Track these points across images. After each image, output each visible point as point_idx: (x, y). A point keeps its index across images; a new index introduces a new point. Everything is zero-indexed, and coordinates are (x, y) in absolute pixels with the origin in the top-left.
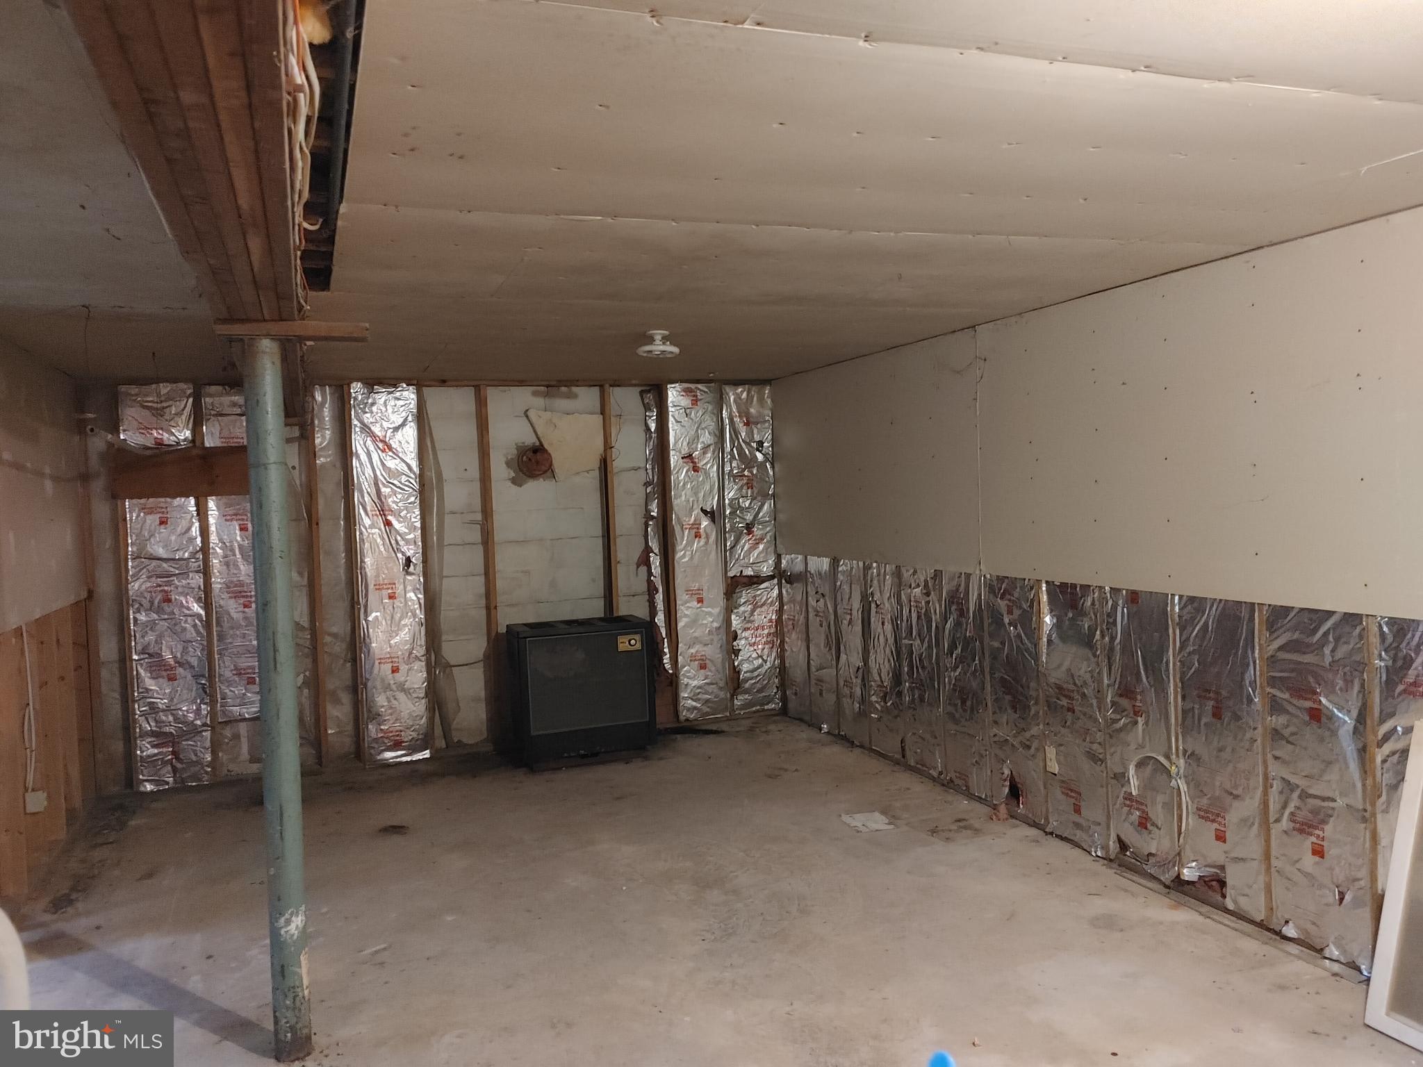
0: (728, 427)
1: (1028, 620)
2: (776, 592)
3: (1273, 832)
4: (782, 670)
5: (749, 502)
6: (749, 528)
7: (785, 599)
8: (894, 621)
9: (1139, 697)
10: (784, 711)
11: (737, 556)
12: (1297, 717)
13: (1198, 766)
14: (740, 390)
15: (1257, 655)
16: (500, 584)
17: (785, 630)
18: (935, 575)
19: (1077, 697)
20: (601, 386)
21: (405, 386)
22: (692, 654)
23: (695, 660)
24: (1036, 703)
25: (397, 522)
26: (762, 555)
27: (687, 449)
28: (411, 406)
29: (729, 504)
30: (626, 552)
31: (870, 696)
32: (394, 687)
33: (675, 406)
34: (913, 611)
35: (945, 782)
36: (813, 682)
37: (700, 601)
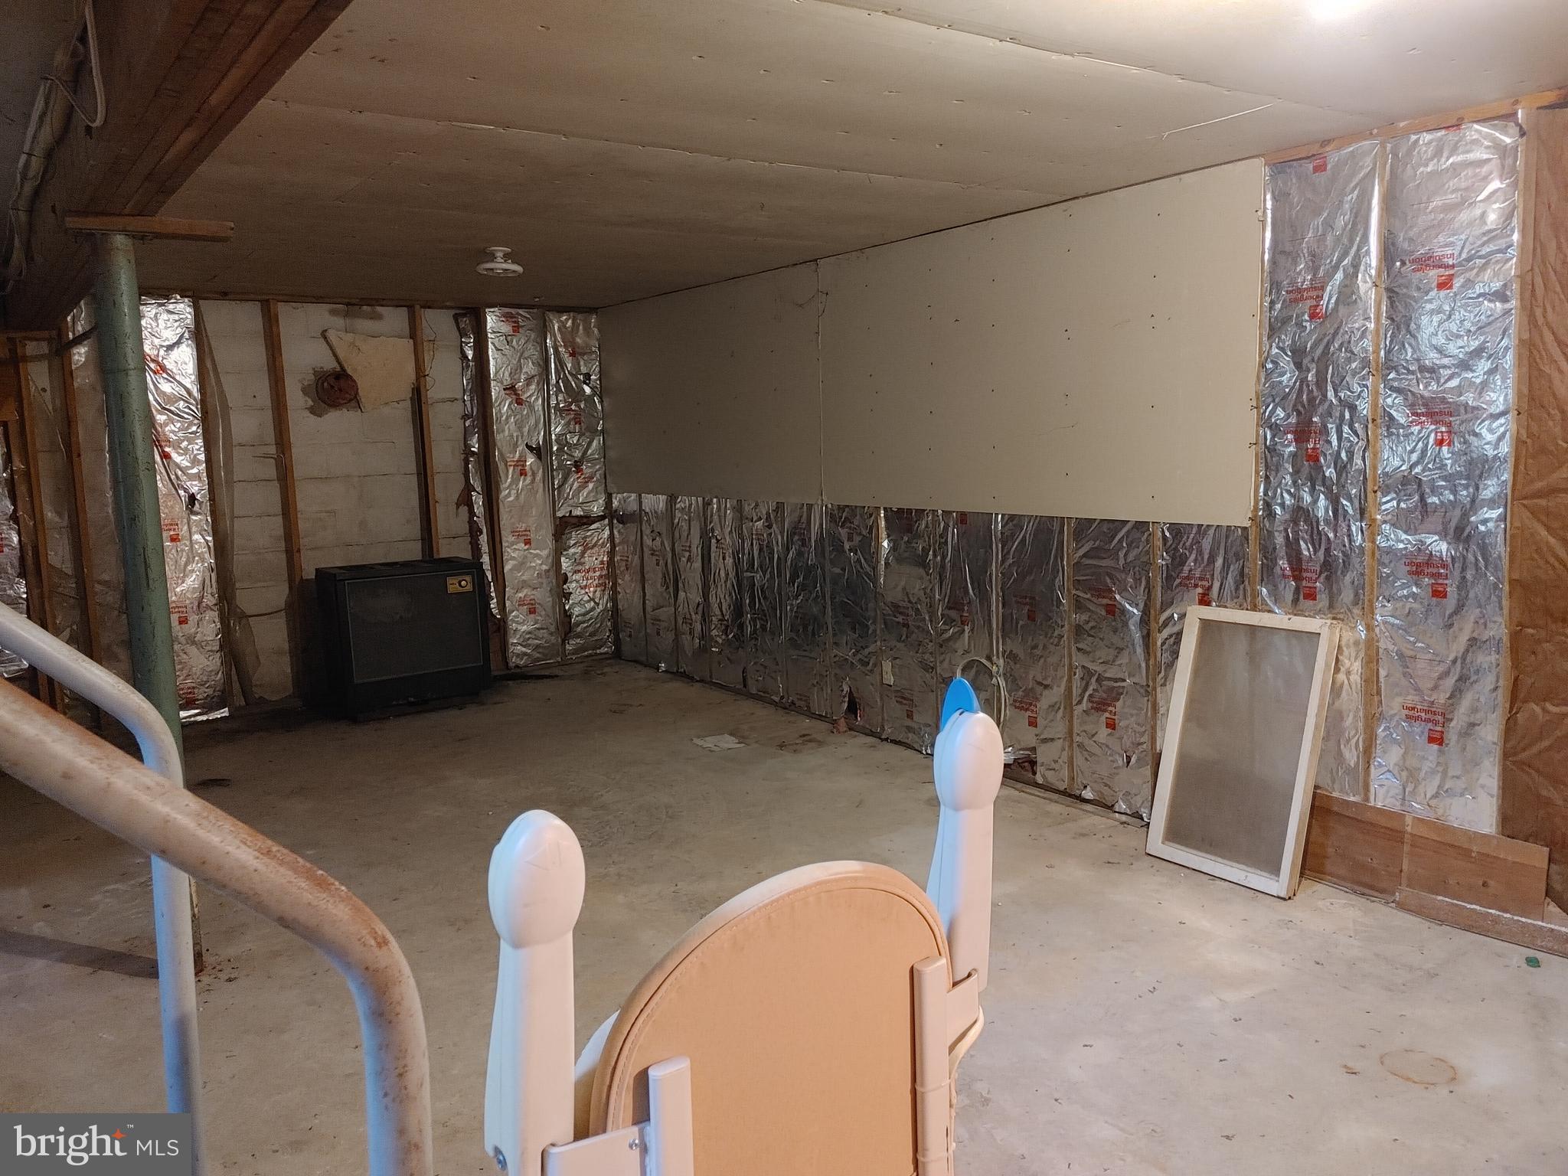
0: (553, 356)
1: (867, 545)
2: (607, 532)
3: (1076, 713)
4: (615, 612)
5: (576, 438)
6: (577, 465)
7: (617, 541)
8: (735, 555)
9: (966, 608)
10: (617, 655)
11: (565, 495)
12: (1096, 613)
13: (1015, 663)
14: (564, 318)
15: (1065, 563)
16: (302, 525)
17: (618, 572)
18: (777, 508)
19: (911, 612)
20: (411, 308)
21: (178, 297)
22: (520, 598)
23: (524, 605)
24: (874, 623)
25: (176, 455)
26: (592, 494)
27: (509, 379)
28: (188, 321)
29: (555, 440)
30: (446, 491)
31: (710, 631)
32: (183, 640)
33: (494, 332)
34: (755, 543)
35: (787, 705)
36: (649, 621)
37: (527, 542)
